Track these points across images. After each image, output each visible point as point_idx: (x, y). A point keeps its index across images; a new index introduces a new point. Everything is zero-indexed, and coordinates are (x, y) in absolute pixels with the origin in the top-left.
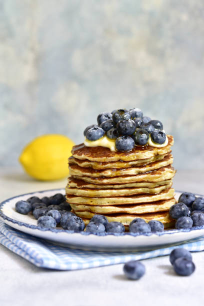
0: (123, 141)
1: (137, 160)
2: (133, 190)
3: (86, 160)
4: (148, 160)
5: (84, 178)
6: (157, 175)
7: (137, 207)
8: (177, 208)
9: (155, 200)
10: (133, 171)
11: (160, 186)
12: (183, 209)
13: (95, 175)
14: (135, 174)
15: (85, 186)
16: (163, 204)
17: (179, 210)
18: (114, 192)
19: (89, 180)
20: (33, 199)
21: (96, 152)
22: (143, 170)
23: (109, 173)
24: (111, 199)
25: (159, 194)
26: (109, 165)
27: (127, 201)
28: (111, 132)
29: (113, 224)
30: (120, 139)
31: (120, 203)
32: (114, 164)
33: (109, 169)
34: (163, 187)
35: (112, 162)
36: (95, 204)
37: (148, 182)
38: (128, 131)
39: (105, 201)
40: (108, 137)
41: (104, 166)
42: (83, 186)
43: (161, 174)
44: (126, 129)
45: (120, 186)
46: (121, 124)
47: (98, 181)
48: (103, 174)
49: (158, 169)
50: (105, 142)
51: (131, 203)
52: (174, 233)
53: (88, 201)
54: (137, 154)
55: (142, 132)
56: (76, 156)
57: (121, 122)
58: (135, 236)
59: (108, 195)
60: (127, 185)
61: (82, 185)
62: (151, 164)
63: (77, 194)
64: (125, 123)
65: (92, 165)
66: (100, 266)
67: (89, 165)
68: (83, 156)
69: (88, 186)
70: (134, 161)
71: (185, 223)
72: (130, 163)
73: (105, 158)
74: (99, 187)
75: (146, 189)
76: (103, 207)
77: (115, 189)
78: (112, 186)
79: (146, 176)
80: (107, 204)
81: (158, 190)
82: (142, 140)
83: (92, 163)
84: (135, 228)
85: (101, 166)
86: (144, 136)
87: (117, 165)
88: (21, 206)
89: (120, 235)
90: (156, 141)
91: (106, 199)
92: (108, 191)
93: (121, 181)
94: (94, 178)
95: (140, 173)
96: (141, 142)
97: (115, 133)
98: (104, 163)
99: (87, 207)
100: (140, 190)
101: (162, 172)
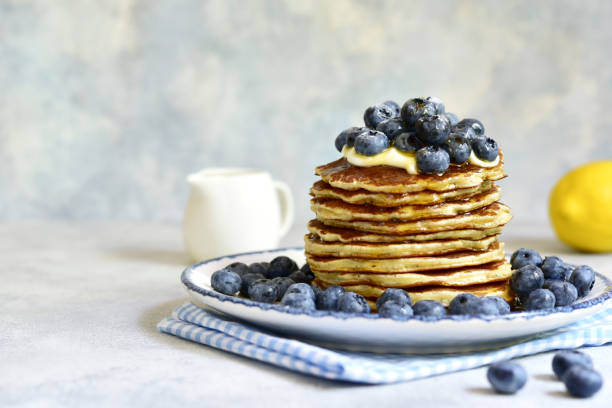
0: (431, 156)
1: (456, 189)
2: (448, 244)
3: (361, 191)
4: (473, 190)
5: (355, 224)
6: (488, 217)
7: (457, 275)
8: (527, 274)
9: (484, 261)
10: (450, 209)
11: (488, 237)
12: (536, 274)
13: (379, 217)
14: (454, 214)
15: (359, 239)
16: (496, 268)
17: (532, 277)
18: (418, 247)
19: (366, 226)
20: (237, 267)
21: (380, 177)
22: (467, 207)
23: (408, 213)
24: (411, 260)
25: (487, 251)
26: (407, 199)
27: (440, 264)
28: (404, 139)
29: (428, 304)
30: (426, 152)
31: (427, 268)
32: (416, 197)
33: (407, 205)
34: (492, 239)
35: (413, 193)
36: (381, 270)
37: (474, 229)
38: (438, 138)
39: (401, 265)
40: (399, 148)
41: (398, 201)
42: (354, 239)
43: (495, 214)
44: (436, 134)
45: (428, 237)
46: (425, 124)
47: (387, 228)
48: (396, 215)
49: (488, 207)
50: (393, 157)
51: (447, 266)
52: (533, 316)
53: (367, 266)
54: (456, 178)
55: (459, 140)
56: (339, 184)
57: (425, 120)
58: (488, 321)
59: (407, 253)
60: (440, 235)
61: (351, 236)
62: (477, 197)
63: (342, 254)
64: (434, 123)
65: (372, 201)
66: (432, 376)
67: (364, 200)
68: (355, 184)
69: (366, 238)
70: (451, 190)
71: (543, 300)
72: (445, 195)
73: (401, 185)
74: (386, 239)
75: (468, 242)
76: (398, 276)
77: (419, 242)
78: (412, 238)
79: (471, 218)
80: (405, 270)
81: (485, 243)
82: (462, 154)
83: (374, 196)
84: (475, 308)
85: (390, 201)
86: (464, 147)
87: (421, 199)
88: (226, 279)
89: (464, 319)
90: (483, 155)
91: (402, 260)
92: (407, 246)
93: (429, 228)
94: (377, 223)
95: (460, 213)
96: (460, 158)
97: (411, 140)
98: (399, 195)
99: (363, 277)
100: (459, 244)
101: (496, 212)
